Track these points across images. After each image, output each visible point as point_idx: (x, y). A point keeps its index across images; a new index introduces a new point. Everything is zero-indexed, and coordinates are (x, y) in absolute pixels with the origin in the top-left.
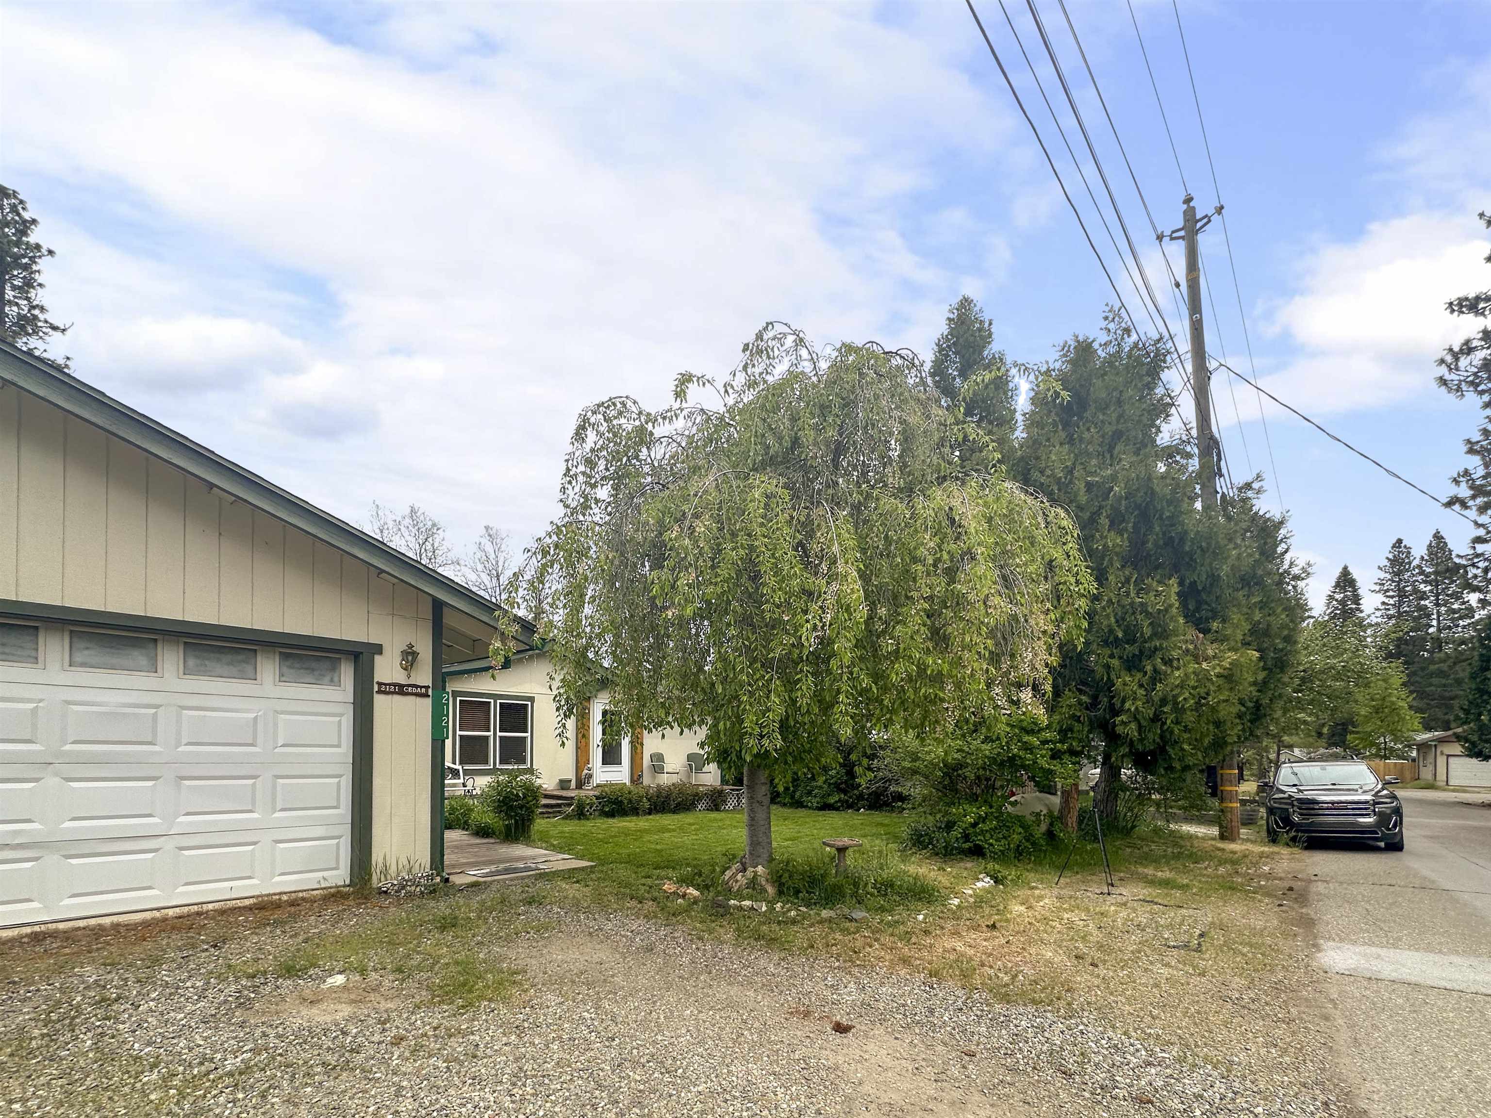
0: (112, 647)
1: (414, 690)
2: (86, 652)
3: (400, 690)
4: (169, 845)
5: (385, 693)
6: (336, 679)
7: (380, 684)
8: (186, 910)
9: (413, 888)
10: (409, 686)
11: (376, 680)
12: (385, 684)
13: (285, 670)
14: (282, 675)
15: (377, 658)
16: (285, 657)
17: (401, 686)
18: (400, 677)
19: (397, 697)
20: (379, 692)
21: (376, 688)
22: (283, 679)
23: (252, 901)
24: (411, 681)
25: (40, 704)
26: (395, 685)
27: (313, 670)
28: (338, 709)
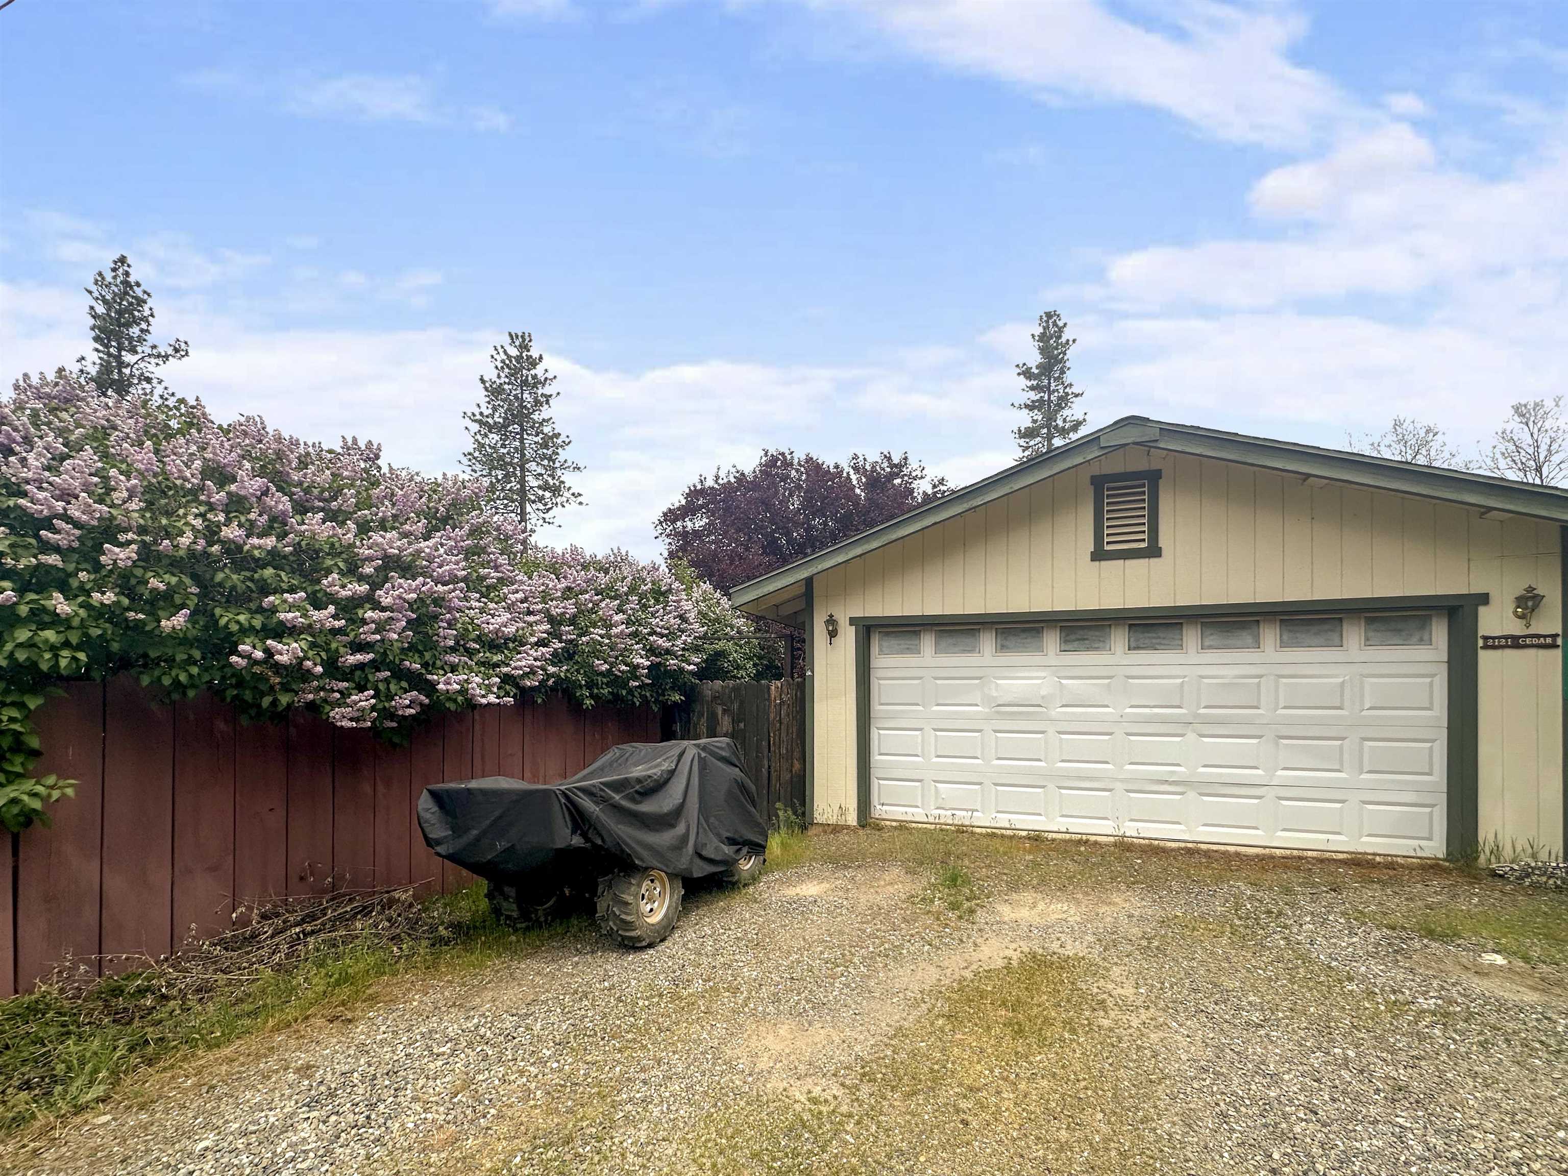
0: (1228, 631)
1: (1535, 641)
2: (1212, 637)
3: (1515, 642)
4: (1271, 793)
5: (1494, 647)
6: (1426, 637)
7: (1485, 638)
8: (1288, 852)
9: (1544, 879)
10: (1526, 637)
11: (1480, 634)
12: (1494, 638)
13: (1371, 634)
14: (1367, 639)
15: (1482, 610)
16: (1370, 621)
17: (1515, 638)
18: (1515, 627)
19: (1508, 652)
20: (1486, 647)
21: (1481, 643)
22: (1368, 643)
23: (1345, 856)
24: (1531, 631)
25: (1186, 679)
26: (1506, 637)
27: (1400, 630)
28: (1431, 669)
